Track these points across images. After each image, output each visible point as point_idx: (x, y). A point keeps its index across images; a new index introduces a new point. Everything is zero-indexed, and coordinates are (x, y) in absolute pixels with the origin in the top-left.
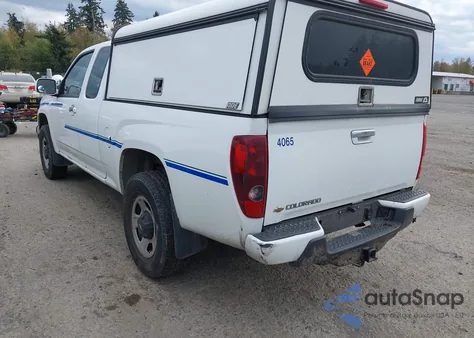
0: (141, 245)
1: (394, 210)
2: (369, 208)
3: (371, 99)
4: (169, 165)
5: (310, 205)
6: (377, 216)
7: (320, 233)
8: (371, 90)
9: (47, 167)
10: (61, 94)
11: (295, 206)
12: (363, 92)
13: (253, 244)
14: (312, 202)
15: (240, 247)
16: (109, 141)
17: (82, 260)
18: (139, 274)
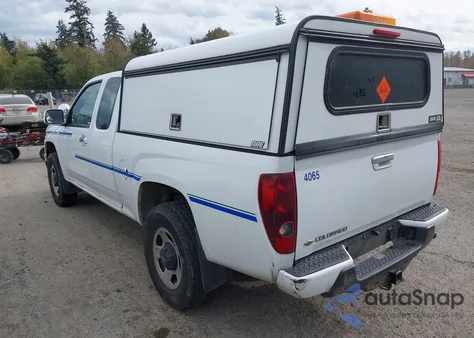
0: (165, 276)
1: (414, 229)
2: (390, 228)
3: (388, 125)
4: (192, 199)
5: (338, 234)
6: (399, 236)
7: (349, 262)
8: (388, 116)
9: (57, 194)
10: (69, 123)
11: (323, 237)
12: (381, 118)
13: (286, 279)
14: (339, 231)
15: (271, 281)
16: (126, 173)
17: (106, 294)
18: (165, 305)
